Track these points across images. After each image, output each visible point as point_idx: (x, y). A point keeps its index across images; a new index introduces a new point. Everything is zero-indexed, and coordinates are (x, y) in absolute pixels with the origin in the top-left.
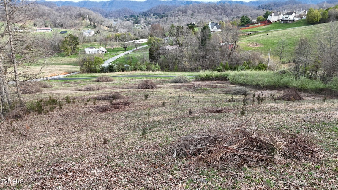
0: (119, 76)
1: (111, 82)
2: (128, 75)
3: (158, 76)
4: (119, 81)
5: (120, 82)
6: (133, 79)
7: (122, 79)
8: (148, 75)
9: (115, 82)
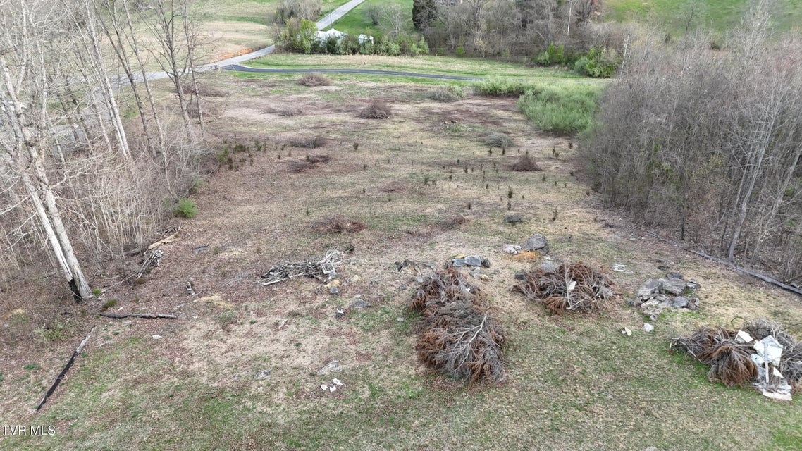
0: (343, 71)
1: (325, 88)
2: (360, 67)
3: (415, 75)
4: (340, 86)
5: (340, 89)
6: (365, 81)
7: (346, 79)
8: (397, 70)
9: (333, 88)
